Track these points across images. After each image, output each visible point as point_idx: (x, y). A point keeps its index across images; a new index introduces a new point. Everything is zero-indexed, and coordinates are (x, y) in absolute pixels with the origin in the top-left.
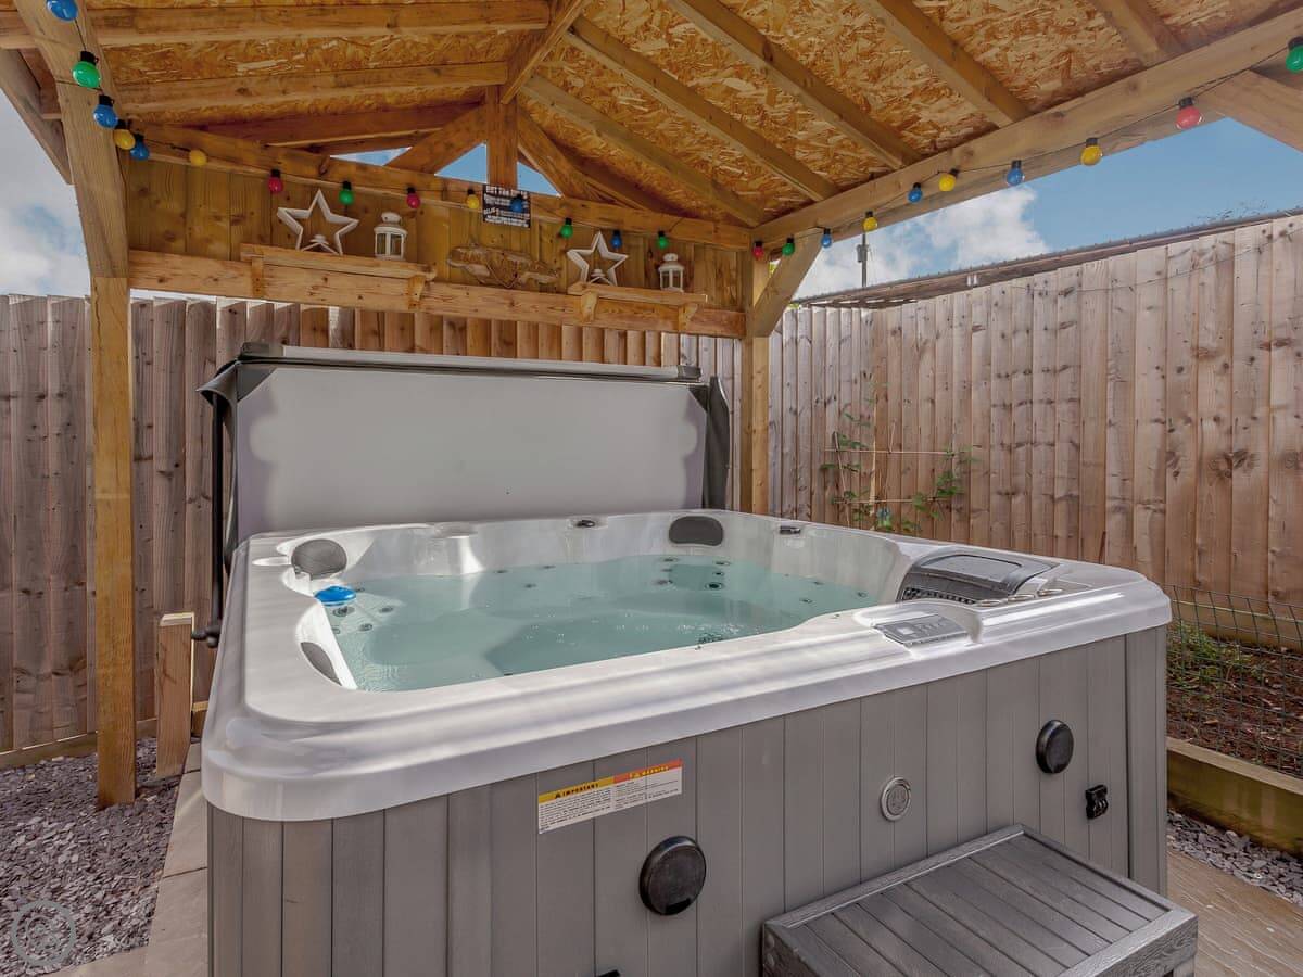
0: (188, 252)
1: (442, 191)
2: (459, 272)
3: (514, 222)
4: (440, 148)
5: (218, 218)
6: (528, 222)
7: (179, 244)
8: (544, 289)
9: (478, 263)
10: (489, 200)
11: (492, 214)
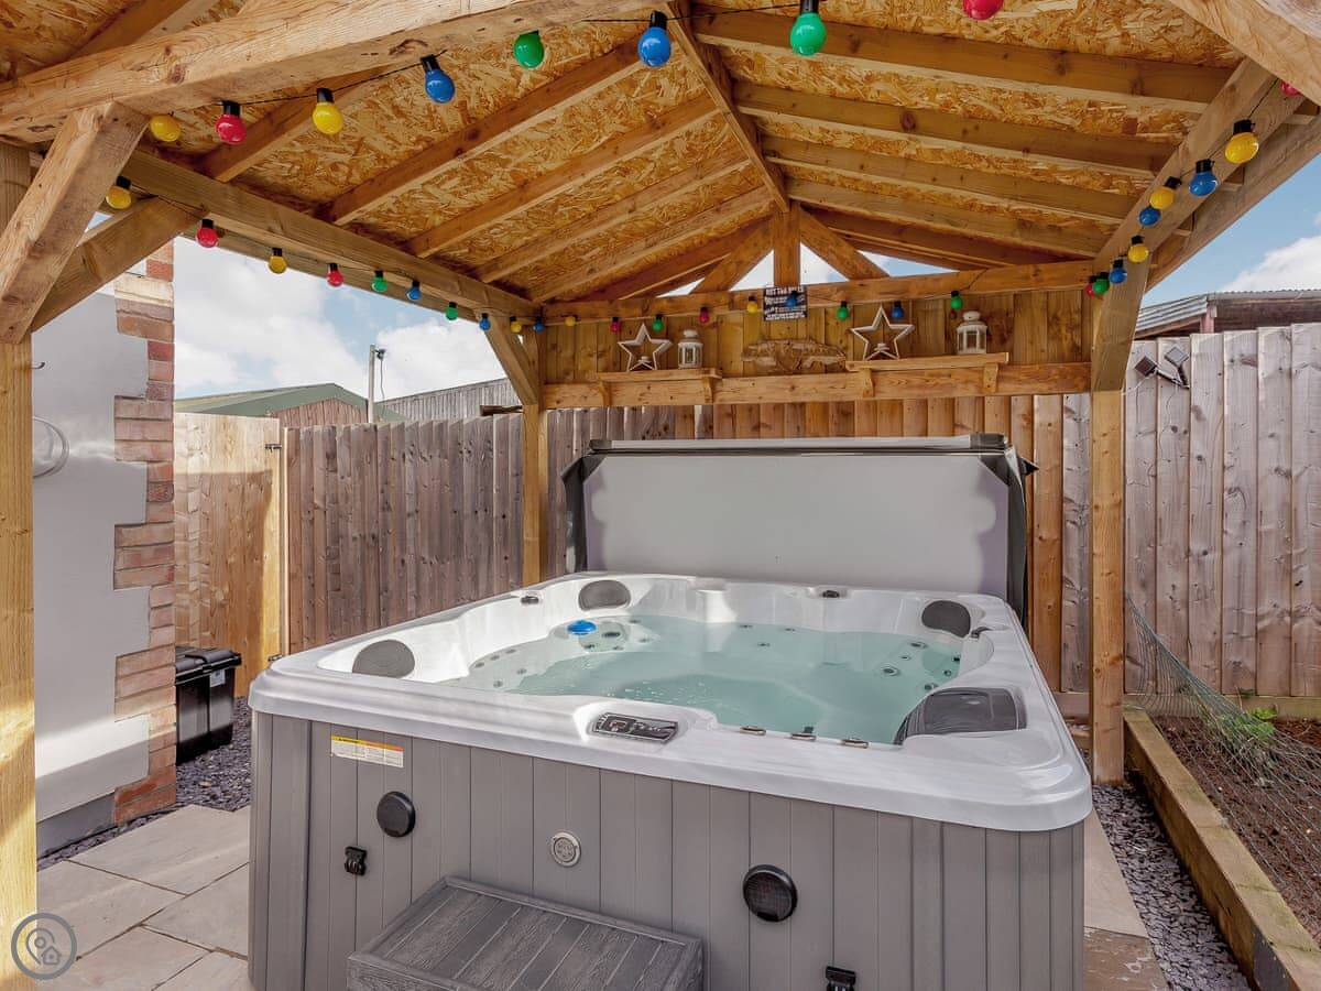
0: (575, 382)
1: (729, 304)
2: (751, 366)
3: (792, 316)
4: (733, 267)
5: (591, 355)
6: (805, 313)
7: (570, 377)
8: (829, 370)
9: (767, 355)
10: (768, 301)
11: (772, 313)
